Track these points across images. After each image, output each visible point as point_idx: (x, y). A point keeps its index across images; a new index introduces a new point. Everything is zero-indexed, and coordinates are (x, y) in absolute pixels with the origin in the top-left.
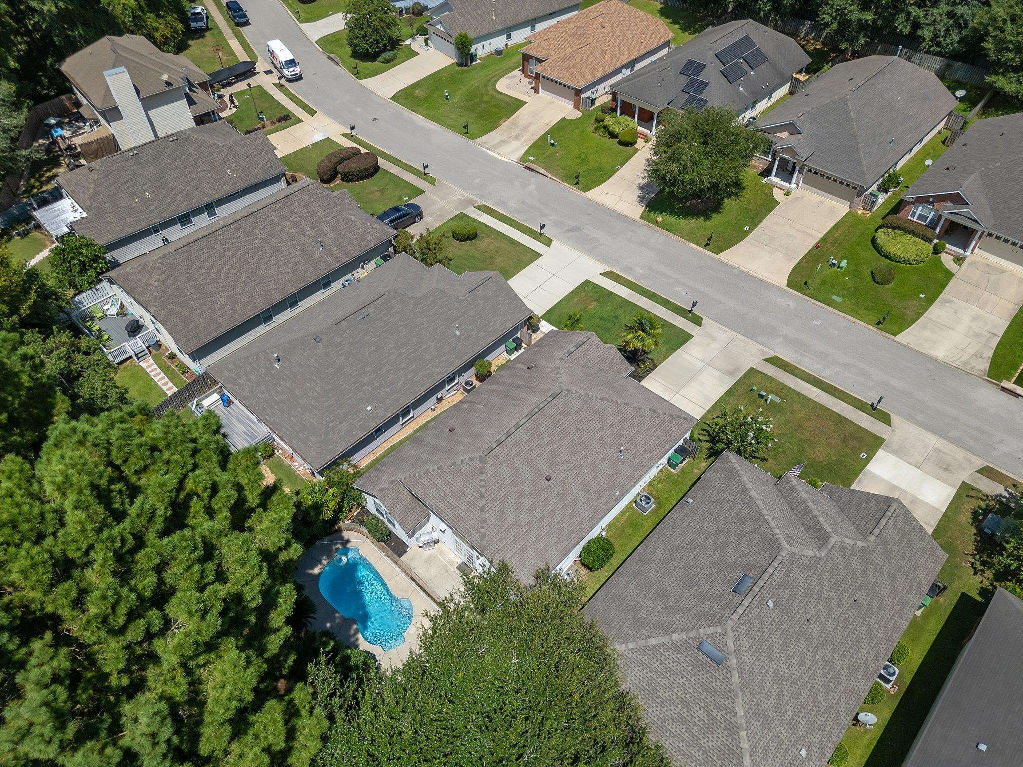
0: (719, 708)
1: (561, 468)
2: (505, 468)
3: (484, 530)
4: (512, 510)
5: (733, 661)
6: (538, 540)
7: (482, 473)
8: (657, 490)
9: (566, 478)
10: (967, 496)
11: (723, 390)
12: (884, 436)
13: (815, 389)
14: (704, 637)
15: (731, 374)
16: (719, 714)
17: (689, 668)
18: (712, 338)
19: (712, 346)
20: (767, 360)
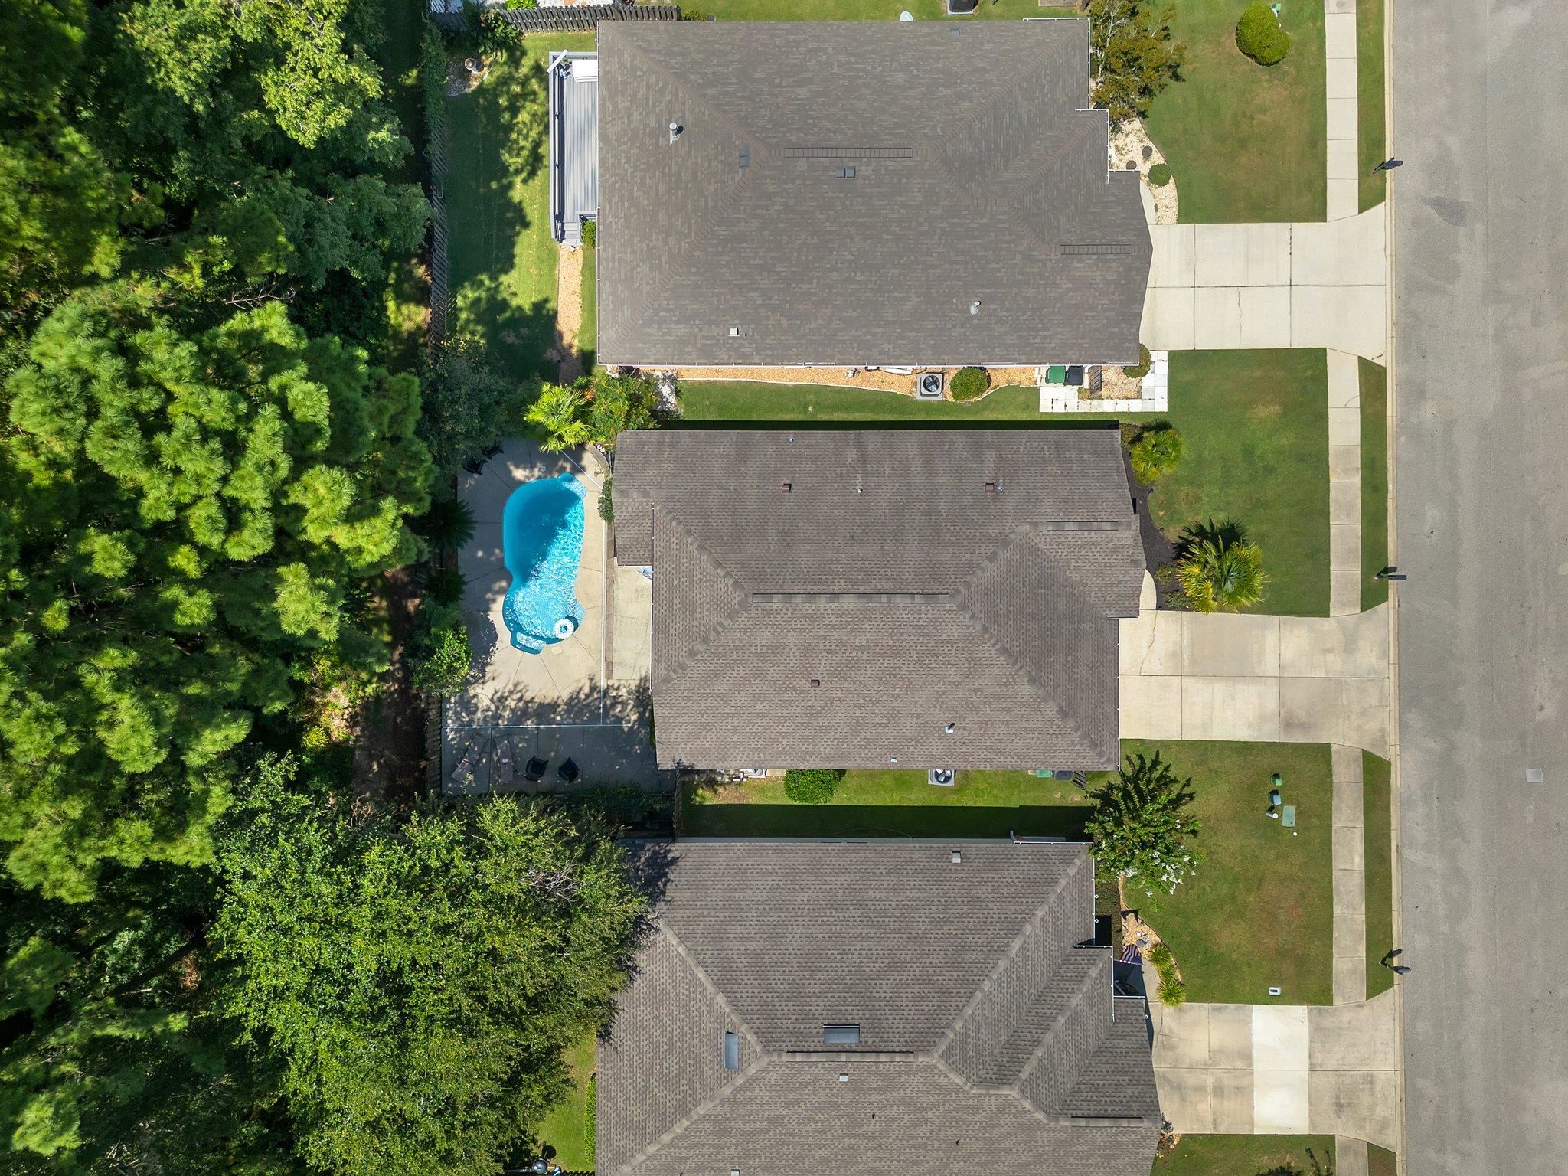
0: (690, 1084)
1: (846, 685)
2: (767, 633)
3: (675, 676)
4: (731, 681)
5: (740, 1081)
6: (735, 730)
7: (730, 616)
9: (840, 700)
10: (1309, 1151)
11: (1242, 736)
12: (1337, 1000)
13: (1358, 862)
14: (740, 1035)
15: (1288, 726)
16: (685, 1088)
17: (703, 1032)
18: (1350, 645)
19: (1330, 657)
20: (1367, 756)
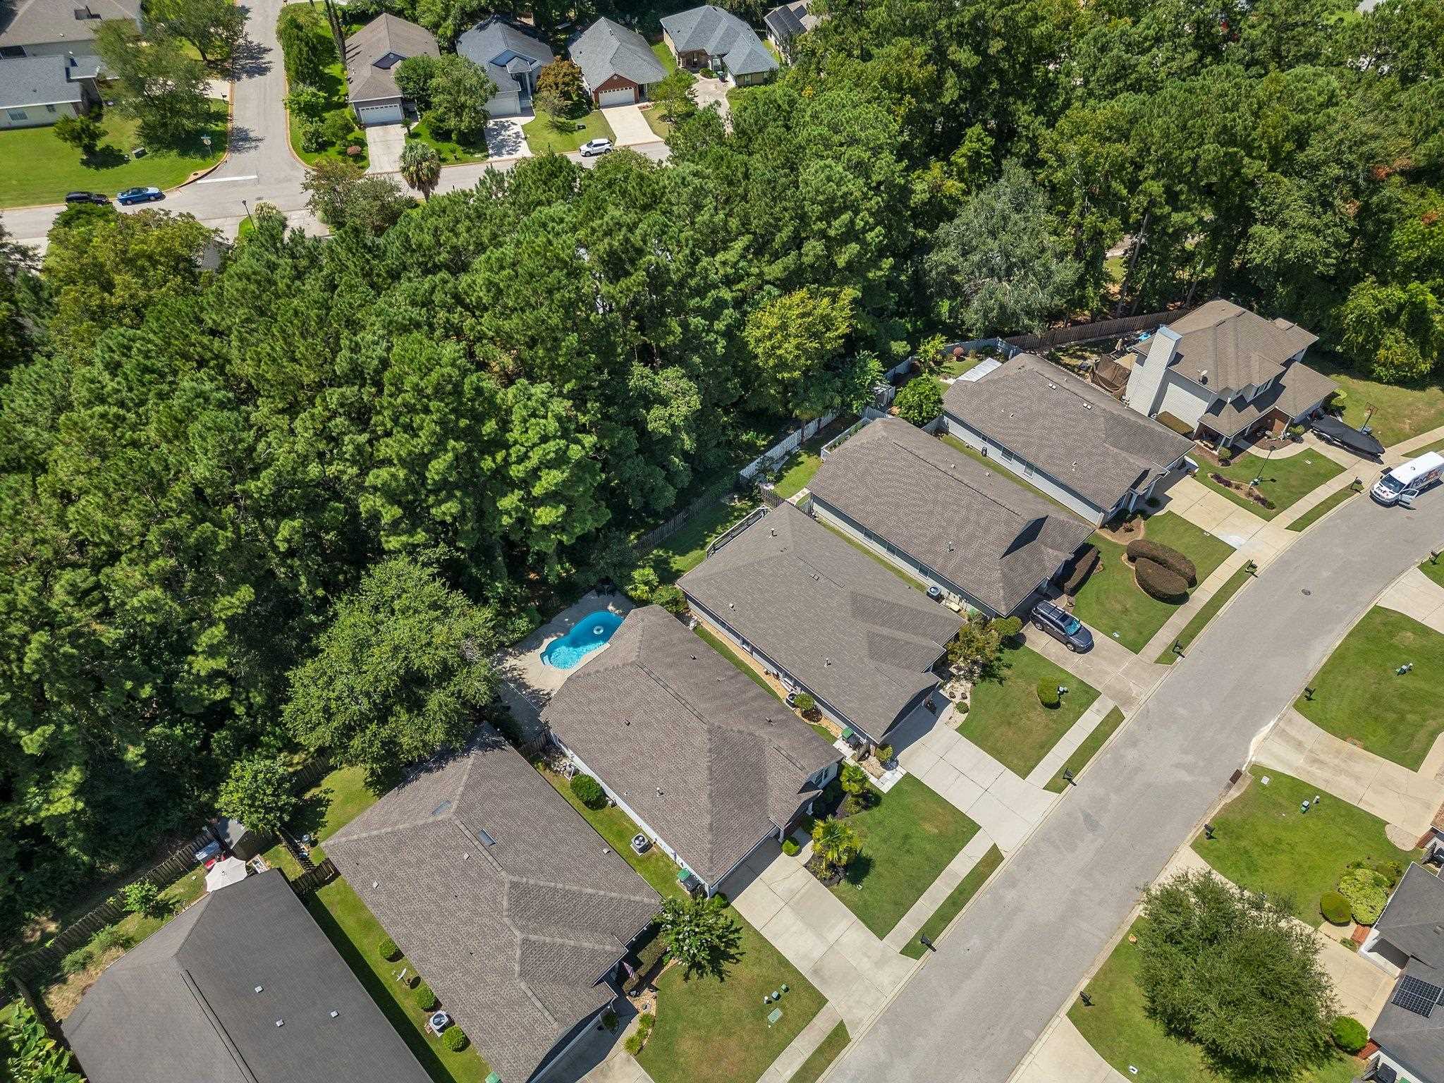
1: (638, 735)
2: (630, 683)
3: (582, 677)
4: (599, 695)
8: (657, 860)
9: (630, 740)
11: (789, 955)
15: (816, 972)
18: (880, 963)
19: (866, 959)
20: (841, 1024)
